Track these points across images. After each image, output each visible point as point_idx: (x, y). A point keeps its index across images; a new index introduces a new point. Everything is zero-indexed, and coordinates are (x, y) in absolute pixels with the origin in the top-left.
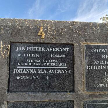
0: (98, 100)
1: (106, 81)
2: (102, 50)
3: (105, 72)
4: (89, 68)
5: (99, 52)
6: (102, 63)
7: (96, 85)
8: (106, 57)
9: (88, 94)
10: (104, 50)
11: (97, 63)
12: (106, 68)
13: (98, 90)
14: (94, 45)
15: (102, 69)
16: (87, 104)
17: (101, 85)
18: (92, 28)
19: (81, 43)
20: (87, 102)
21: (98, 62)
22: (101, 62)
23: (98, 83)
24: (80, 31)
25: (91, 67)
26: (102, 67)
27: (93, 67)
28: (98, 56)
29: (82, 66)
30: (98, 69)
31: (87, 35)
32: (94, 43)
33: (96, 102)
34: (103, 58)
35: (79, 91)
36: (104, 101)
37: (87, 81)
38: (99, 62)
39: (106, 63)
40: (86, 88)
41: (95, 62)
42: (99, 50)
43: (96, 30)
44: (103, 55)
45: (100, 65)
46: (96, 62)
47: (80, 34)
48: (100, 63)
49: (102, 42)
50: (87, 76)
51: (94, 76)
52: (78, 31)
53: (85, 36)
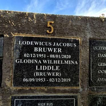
0: (28, 95)
1: (37, 75)
2: (35, 42)
3: (37, 66)
4: (19, 62)
5: (31, 44)
6: (33, 57)
7: (25, 80)
8: (38, 50)
9: (16, 89)
10: (37, 42)
11: (27, 57)
12: (38, 62)
13: (27, 85)
14: (26, 37)
15: (33, 63)
16: (15, 100)
17: (31, 80)
18: (27, 19)
19: (13, 34)
20: (15, 98)
21: (29, 56)
22: (33, 55)
23: (28, 78)
24: (12, 21)
25: (21, 60)
26: (33, 60)
27: (23, 61)
28: (30, 48)
29: (12, 59)
30: (29, 62)
31: (21, 26)
32: (27, 34)
33: (26, 97)
34: (35, 51)
35: (6, 86)
36: (34, 96)
37: (15, 76)
38: (31, 55)
39: (38, 57)
40: (13, 83)
41: (25, 55)
42: (31, 42)
43: (32, 20)
44: (35, 48)
45: (31, 58)
46: (27, 55)
47: (12, 24)
48: (32, 57)
49: (38, 34)
50: (15, 70)
51: (24, 71)
52: (11, 21)
53: (18, 26)
